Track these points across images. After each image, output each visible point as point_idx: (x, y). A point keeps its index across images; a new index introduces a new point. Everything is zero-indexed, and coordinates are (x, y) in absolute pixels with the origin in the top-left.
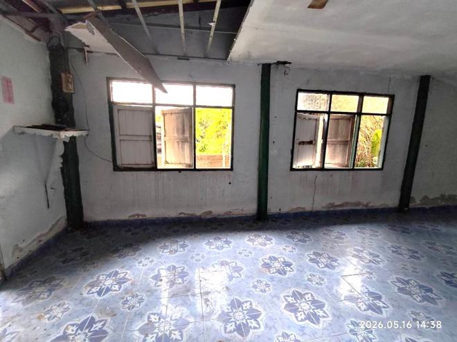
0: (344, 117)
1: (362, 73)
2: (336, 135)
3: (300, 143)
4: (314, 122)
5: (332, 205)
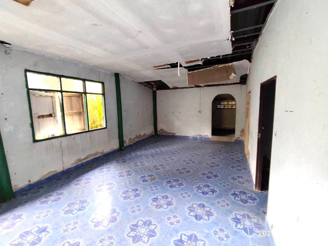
0: (75, 95)
1: (81, 65)
2: (72, 108)
3: (39, 117)
4: (50, 99)
5: (80, 160)
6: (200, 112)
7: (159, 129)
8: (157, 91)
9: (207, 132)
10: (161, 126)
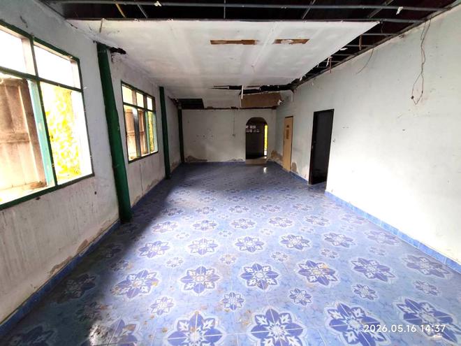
6: (234, 135)
7: (186, 156)
8: (183, 111)
9: (241, 156)
10: (189, 152)
